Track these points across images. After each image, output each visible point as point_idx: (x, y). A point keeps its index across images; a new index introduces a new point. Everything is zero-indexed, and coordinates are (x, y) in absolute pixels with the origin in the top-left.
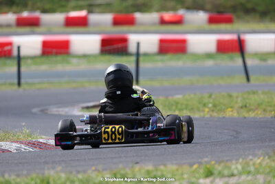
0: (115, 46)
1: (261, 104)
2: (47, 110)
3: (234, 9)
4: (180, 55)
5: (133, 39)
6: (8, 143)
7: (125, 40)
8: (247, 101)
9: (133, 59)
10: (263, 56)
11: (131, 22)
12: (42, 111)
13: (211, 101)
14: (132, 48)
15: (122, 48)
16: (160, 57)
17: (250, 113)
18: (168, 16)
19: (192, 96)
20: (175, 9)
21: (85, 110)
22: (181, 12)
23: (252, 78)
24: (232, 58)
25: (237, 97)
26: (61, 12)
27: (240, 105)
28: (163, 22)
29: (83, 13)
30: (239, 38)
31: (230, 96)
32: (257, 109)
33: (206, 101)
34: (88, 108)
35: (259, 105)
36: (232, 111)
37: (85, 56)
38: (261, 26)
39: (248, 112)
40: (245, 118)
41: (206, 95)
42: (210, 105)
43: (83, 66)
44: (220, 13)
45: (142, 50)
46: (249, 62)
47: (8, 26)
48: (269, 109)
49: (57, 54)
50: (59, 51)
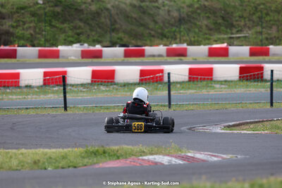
2: (195, 127)
5: (267, 67)
6: (161, 156)
11: (266, 53)
12: (190, 129)
14: (267, 75)
15: (258, 74)
26: (205, 45)
34: (229, 126)
47: (160, 56)
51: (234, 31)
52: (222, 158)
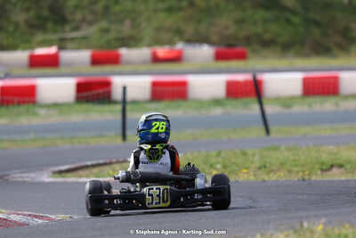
0: (95, 92)
1: (285, 163)
2: (7, 175)
3: (248, 40)
4: (179, 102)
5: (118, 82)
7: (107, 84)
8: (267, 160)
9: (119, 108)
10: (287, 102)
11: (114, 60)
13: (220, 160)
14: (117, 93)
15: (104, 93)
16: (153, 105)
17: (271, 175)
18: (162, 51)
19: (196, 154)
20: (171, 43)
21: (56, 175)
22: (180, 46)
23: (273, 129)
24: (246, 105)
25: (254, 155)
26: (24, 49)
27: (258, 165)
28: (156, 59)
29: (53, 50)
30: (254, 78)
31: (244, 154)
32: (279, 170)
33: (213, 160)
34: (60, 172)
35: (282, 164)
36: (247, 173)
37: (56, 105)
38: (284, 63)
39: (268, 173)
40: (264, 181)
41: (214, 153)
42: (219, 166)
43: (54, 118)
44: (230, 46)
45: (130, 96)
46: (269, 110)
48: (295, 169)
49: (19, 103)
50: (22, 99)
51: (67, 28)
52: (49, 219)
